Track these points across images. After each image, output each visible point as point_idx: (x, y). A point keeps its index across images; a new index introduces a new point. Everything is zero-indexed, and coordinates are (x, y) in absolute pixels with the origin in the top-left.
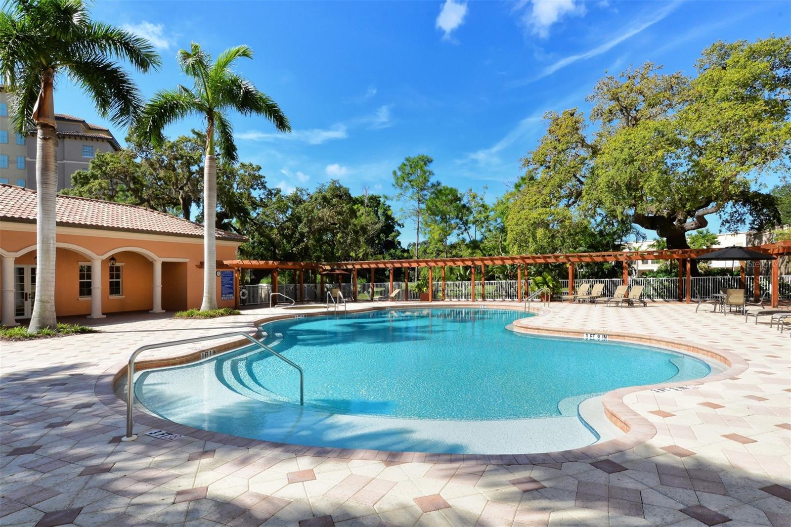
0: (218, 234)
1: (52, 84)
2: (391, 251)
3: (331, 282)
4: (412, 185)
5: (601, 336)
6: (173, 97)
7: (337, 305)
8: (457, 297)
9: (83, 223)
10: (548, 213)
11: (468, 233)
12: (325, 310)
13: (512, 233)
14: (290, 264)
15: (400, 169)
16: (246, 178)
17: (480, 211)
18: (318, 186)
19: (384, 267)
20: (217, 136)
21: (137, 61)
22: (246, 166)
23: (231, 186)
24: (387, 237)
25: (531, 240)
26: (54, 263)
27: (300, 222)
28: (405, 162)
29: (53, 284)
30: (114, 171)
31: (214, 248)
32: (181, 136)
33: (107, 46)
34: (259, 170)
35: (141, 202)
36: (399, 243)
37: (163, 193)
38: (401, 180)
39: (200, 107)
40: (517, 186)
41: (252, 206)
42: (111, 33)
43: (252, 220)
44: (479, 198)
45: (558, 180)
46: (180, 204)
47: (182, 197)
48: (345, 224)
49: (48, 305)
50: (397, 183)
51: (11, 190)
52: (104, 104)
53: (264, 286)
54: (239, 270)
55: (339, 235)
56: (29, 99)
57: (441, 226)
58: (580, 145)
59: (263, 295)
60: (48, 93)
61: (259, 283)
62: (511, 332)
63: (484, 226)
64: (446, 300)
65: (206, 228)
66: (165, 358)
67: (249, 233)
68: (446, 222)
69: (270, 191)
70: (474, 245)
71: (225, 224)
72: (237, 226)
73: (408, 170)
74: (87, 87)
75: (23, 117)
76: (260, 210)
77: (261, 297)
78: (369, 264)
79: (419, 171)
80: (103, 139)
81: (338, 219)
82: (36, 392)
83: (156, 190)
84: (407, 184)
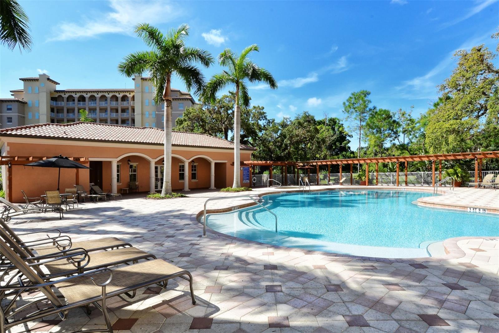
0: (242, 147)
1: (170, 80)
2: (343, 153)
3: (304, 173)
4: (356, 111)
5: (481, 210)
6: (220, 78)
7: (304, 187)
8: (387, 183)
9: (181, 144)
10: (458, 124)
11: (398, 139)
12: (298, 189)
13: (429, 139)
14: (279, 163)
15: (348, 101)
16: (256, 115)
17: (408, 124)
18: (296, 115)
19: (336, 163)
20: (240, 94)
21: (204, 63)
22: (256, 107)
23: (248, 120)
24: (341, 144)
25: (444, 143)
26: (171, 164)
27: (285, 138)
28: (351, 96)
29: (170, 174)
30: (193, 116)
31: (239, 155)
32: (224, 95)
33: (192, 58)
34: (263, 109)
35: (205, 132)
36: (349, 148)
37: (215, 126)
38: (348, 107)
39: (233, 80)
40: (436, 105)
41: (259, 130)
42: (194, 51)
43: (259, 138)
44: (407, 115)
45: (469, 98)
46: (223, 131)
47: (224, 128)
48: (312, 138)
49: (169, 184)
50: (346, 110)
51: (153, 130)
52: (189, 85)
53: (265, 176)
54: (251, 166)
55: (309, 145)
56: (161, 88)
57: (377, 135)
58: (487, 71)
59: (265, 181)
60: (169, 85)
61: (262, 174)
62: (416, 205)
63: (412, 134)
64: (379, 185)
65: (235, 144)
66: (217, 209)
67: (258, 145)
68: (381, 133)
69: (269, 120)
70: (403, 147)
71: (245, 141)
72: (251, 141)
73: (353, 101)
74: (183, 78)
75: (158, 96)
76: (263, 132)
77: (263, 181)
78: (326, 162)
79: (361, 101)
80: (187, 99)
81: (308, 135)
82: (170, 219)
83: (212, 125)
84: (353, 110)
